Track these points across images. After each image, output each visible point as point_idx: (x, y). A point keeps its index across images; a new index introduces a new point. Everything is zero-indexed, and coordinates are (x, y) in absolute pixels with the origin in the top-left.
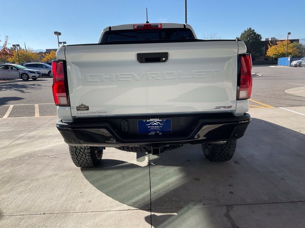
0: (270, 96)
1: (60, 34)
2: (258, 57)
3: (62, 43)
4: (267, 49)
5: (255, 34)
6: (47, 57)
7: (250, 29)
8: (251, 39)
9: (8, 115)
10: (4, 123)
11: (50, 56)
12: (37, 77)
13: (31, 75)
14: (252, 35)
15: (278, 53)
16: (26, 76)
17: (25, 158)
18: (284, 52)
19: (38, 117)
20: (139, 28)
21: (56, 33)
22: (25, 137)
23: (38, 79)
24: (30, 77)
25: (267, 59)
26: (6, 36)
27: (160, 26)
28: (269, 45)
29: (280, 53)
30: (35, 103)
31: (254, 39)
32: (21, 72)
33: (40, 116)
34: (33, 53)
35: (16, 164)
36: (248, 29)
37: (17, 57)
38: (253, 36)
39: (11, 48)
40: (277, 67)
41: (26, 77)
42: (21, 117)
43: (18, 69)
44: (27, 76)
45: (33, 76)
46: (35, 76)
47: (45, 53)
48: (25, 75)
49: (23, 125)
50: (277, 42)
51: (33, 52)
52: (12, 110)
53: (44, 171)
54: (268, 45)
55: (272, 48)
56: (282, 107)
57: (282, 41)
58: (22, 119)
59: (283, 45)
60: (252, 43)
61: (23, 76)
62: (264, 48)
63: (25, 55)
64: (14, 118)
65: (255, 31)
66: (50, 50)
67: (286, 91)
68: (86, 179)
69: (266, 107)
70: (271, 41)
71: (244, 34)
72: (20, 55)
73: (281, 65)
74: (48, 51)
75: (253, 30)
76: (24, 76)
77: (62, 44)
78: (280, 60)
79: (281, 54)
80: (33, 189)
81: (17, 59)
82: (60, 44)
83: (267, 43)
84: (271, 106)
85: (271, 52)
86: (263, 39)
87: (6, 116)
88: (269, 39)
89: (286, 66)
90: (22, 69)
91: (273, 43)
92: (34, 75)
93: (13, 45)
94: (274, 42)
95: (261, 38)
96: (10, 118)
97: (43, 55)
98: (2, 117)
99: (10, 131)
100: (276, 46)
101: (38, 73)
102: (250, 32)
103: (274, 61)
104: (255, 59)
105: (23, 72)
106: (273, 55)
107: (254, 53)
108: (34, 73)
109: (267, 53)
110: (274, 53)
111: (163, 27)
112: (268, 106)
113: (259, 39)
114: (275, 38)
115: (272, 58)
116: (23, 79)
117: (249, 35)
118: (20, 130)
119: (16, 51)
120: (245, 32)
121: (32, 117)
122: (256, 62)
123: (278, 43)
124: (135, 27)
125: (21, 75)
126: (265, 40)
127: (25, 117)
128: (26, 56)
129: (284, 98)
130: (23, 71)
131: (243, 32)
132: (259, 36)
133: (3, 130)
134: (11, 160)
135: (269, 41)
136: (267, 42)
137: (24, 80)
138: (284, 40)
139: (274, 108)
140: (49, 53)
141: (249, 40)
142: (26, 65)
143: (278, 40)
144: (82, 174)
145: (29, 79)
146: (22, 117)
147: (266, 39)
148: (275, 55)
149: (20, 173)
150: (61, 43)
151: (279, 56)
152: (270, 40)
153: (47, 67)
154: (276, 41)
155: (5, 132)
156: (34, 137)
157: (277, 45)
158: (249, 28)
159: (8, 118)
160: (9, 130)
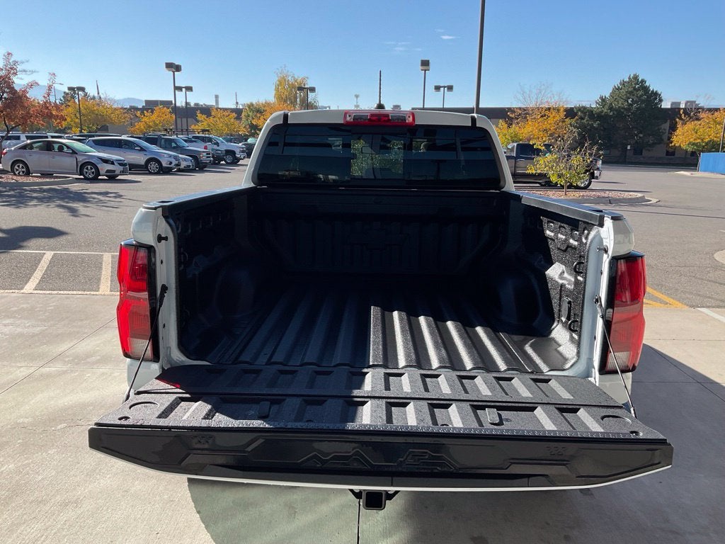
0: (677, 268)
1: (178, 68)
2: (650, 146)
3: (184, 89)
4: (673, 128)
5: (646, 89)
6: (145, 119)
7: (636, 77)
8: (636, 102)
9: (38, 281)
10: (25, 306)
11: (154, 117)
12: (117, 172)
13: (104, 168)
14: (640, 93)
15: (699, 141)
16: (91, 169)
17: (59, 427)
18: (715, 139)
19: (107, 293)
20: (359, 120)
21: (169, 66)
22: (68, 356)
23: (119, 177)
24: (101, 172)
25: (673, 154)
26: (52, 72)
27: (411, 117)
28: (681, 119)
29: (706, 140)
30: (105, 251)
31: (643, 101)
32: (80, 159)
33: (111, 291)
34: (115, 109)
35: (33, 444)
36: (629, 78)
37: (78, 115)
38: (641, 96)
39: (65, 93)
40: (696, 174)
41: (93, 173)
42: (66, 292)
43: (74, 152)
44: (93, 170)
45: (108, 171)
46: (114, 171)
47: (142, 110)
48: (89, 167)
49: (67, 318)
50: (699, 112)
51: (115, 106)
52: (48, 267)
53: (98, 476)
54: (677, 120)
55: (686, 127)
56: (708, 307)
57: (713, 110)
58: (67, 298)
59: (715, 122)
60: (637, 111)
61: (85, 170)
62: (666, 126)
63: (96, 112)
64: (50, 292)
65: (647, 84)
66: (155, 103)
67: (718, 256)
68: (199, 512)
69: (667, 303)
70: (684, 109)
71: (618, 89)
72: (83, 111)
73: (705, 171)
74: (151, 106)
75: (643, 81)
76: (87, 169)
77: (182, 91)
78: (704, 158)
79: (707, 144)
80: (65, 536)
81: (77, 120)
82: (176, 92)
83: (674, 115)
84: (677, 303)
85: (683, 137)
86: (666, 105)
87: (30, 287)
88: (679, 103)
89: (717, 173)
90: (84, 153)
91: (689, 115)
92: (110, 167)
93: (70, 89)
94: (693, 112)
95: (661, 100)
96: (41, 292)
97: (138, 113)
98: (22, 289)
99: (34, 335)
100: (696, 122)
101: (120, 164)
102: (636, 84)
103: (689, 160)
104: (644, 151)
105: (85, 159)
106: (688, 144)
107: (641, 135)
108: (113, 163)
109: (674, 139)
110: (691, 140)
111: (418, 122)
112: (671, 301)
113: (657, 104)
114: (695, 102)
115: (686, 151)
116: (84, 176)
117: (631, 93)
118: (60, 331)
119: (77, 101)
120: (623, 83)
121: (92, 293)
122: (644, 157)
123: (702, 115)
124: (348, 119)
125: (81, 166)
126: (669, 107)
127: (75, 292)
128: (97, 114)
129: (713, 279)
130: (85, 157)
131: (617, 83)
132: (656, 94)
133: (19, 330)
134: (24, 430)
135: (680, 109)
136: (674, 113)
137: (87, 179)
138: (717, 110)
139: (686, 308)
140: (152, 112)
141: (631, 105)
142: (94, 141)
143: (703, 109)
144: (189, 495)
145: (100, 177)
146: (68, 292)
147: (673, 104)
148: (693, 144)
149: (40, 478)
150: (180, 89)
151: (704, 147)
152: (683, 106)
153: (142, 149)
154: (699, 109)
155: (21, 335)
156: (88, 360)
157: (698, 119)
158: (632, 76)
159: (36, 292)
160: (31, 330)
